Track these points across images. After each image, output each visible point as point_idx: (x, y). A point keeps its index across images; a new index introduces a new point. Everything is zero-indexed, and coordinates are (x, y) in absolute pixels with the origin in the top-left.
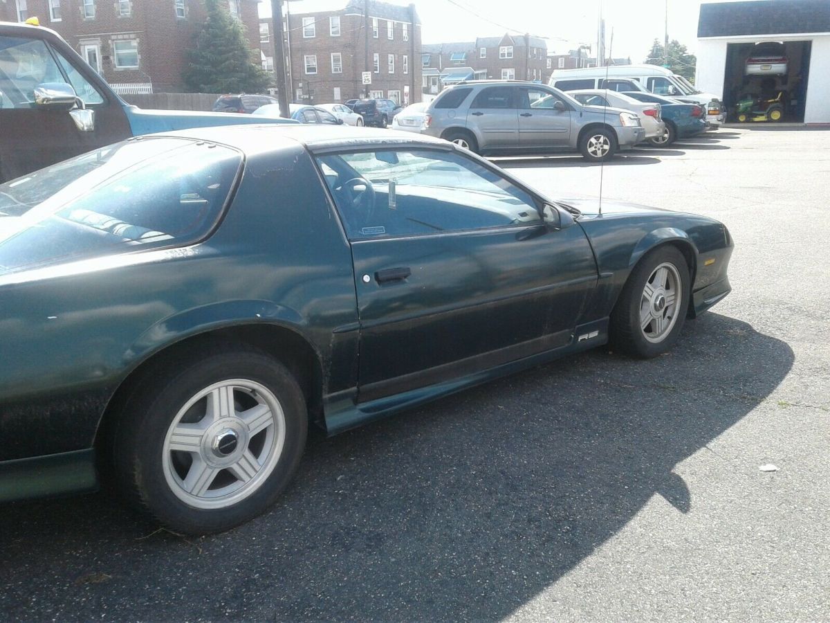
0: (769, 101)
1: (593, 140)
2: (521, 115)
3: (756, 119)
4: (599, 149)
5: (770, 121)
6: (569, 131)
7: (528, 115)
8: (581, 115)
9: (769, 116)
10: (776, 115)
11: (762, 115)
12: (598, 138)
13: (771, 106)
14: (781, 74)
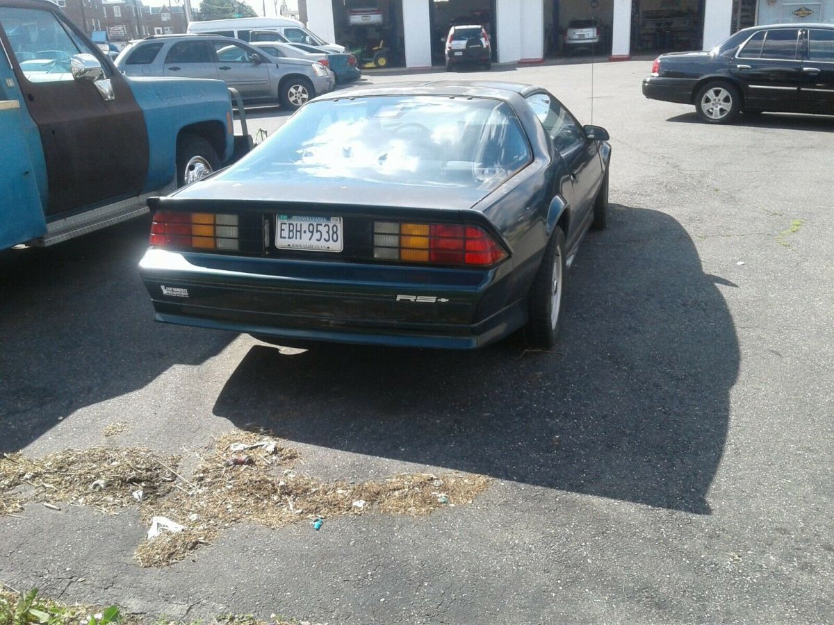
0: (374, 49)
1: (292, 90)
2: (220, 68)
3: (367, 66)
4: (299, 98)
5: (378, 67)
6: (269, 83)
7: (226, 68)
8: (278, 67)
9: (376, 62)
10: (382, 62)
11: (371, 62)
12: (296, 88)
13: (376, 54)
14: (379, 24)
